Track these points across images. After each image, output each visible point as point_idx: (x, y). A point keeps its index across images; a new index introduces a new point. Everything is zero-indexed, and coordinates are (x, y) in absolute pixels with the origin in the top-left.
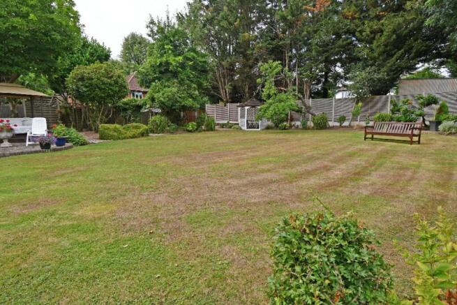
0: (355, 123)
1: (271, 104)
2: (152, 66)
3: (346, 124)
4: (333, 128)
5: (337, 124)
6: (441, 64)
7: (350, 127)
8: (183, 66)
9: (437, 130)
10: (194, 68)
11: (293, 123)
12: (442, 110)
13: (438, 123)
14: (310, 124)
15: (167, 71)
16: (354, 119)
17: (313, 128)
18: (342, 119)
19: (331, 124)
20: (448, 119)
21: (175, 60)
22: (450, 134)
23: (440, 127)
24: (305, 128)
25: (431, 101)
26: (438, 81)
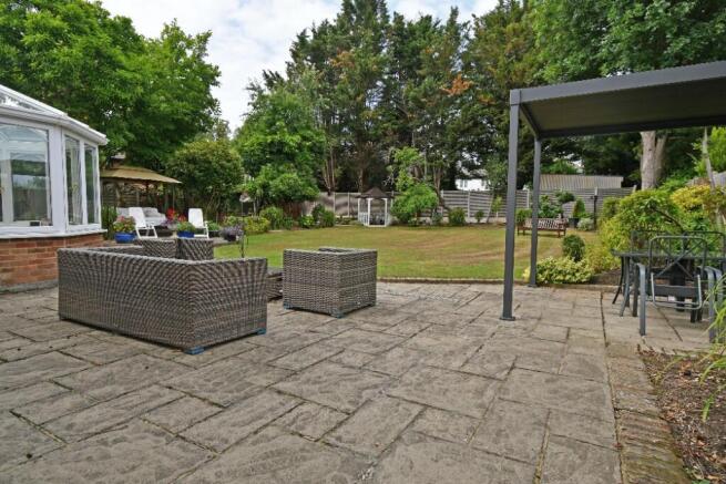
0: (493, 220)
1: (408, 197)
2: (260, 144)
3: (484, 220)
4: (471, 224)
5: (474, 220)
6: (575, 159)
7: (488, 223)
8: (300, 147)
9: (576, 227)
10: (311, 149)
11: (422, 219)
12: (579, 207)
13: (577, 220)
14: (446, 220)
15: (280, 152)
16: (492, 215)
17: (448, 225)
18: (480, 215)
19: (468, 220)
20: (585, 216)
21: (293, 140)
22: (587, 230)
23: (579, 224)
24: (438, 224)
25: (569, 198)
26: (573, 177)
